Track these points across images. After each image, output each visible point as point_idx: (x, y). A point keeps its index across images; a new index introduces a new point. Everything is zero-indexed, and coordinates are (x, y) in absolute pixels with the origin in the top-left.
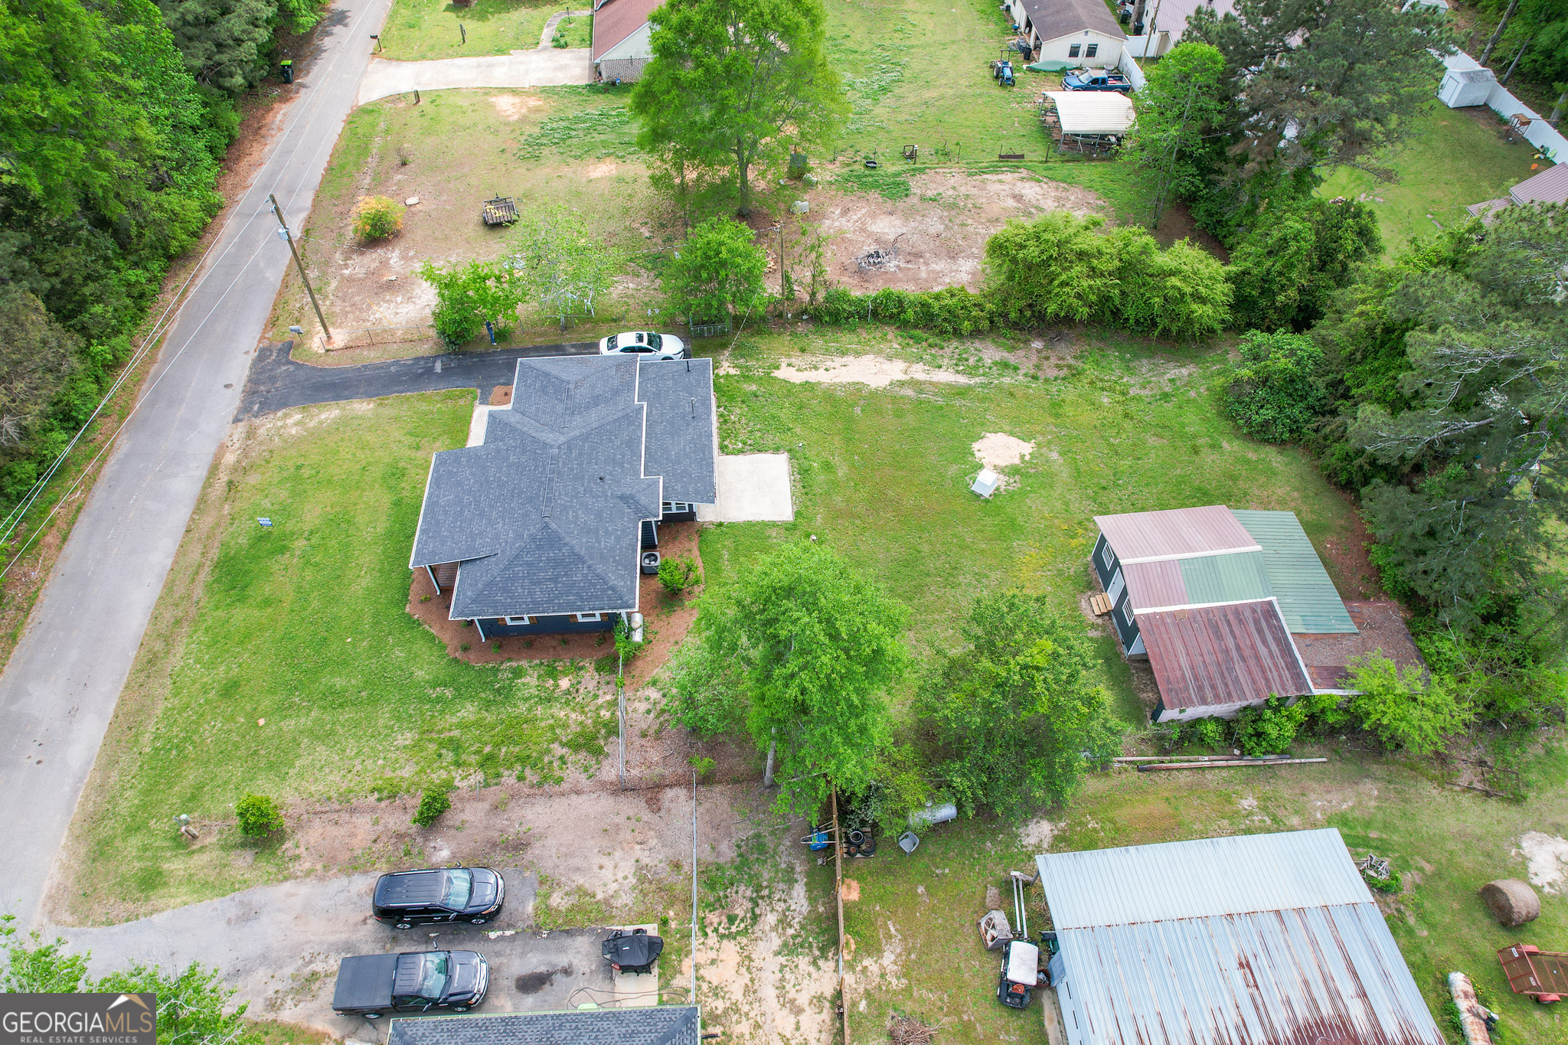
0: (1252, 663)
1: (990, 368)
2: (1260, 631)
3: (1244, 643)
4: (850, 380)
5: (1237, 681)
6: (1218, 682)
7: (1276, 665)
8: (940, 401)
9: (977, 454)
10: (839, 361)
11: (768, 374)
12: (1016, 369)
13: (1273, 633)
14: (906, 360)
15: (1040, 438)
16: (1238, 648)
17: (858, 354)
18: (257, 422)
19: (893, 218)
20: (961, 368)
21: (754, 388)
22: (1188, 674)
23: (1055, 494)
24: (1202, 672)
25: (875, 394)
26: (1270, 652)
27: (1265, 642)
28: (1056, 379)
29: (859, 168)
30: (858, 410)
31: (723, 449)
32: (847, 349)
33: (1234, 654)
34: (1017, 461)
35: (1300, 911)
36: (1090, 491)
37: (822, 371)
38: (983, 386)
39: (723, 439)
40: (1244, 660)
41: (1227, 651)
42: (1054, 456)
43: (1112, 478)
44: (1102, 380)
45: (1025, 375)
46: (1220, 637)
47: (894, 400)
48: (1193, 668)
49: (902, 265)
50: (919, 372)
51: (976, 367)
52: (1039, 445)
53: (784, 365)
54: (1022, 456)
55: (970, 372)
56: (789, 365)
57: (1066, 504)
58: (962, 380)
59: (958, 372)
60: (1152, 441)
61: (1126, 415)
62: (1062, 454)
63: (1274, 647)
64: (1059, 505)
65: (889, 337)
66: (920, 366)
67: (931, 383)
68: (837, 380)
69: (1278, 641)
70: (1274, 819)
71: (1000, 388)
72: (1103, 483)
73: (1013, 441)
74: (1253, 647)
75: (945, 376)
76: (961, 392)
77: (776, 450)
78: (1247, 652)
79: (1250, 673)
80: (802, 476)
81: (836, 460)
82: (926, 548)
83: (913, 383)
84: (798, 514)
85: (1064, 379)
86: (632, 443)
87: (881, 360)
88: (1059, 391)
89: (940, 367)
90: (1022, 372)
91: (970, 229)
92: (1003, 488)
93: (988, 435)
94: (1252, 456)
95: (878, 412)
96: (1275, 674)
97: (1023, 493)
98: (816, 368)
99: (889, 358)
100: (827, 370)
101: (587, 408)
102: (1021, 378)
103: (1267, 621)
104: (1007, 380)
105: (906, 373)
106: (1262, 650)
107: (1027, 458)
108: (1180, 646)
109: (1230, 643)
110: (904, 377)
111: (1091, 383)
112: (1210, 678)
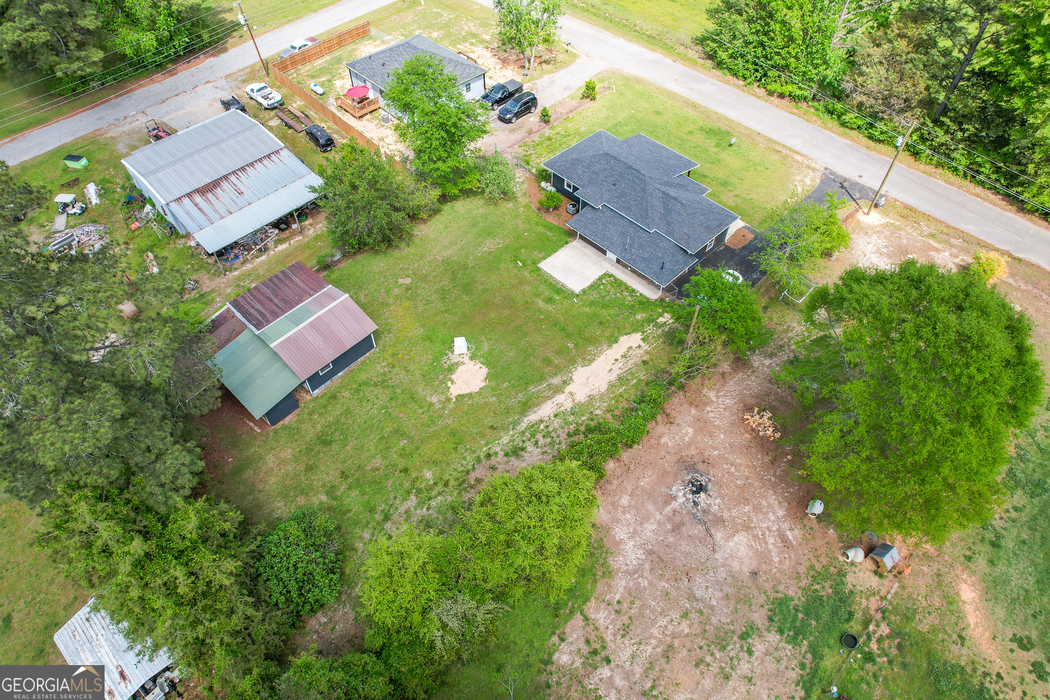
0: (262, 298)
1: (524, 441)
2: (261, 314)
3: (268, 304)
4: (596, 363)
5: (268, 288)
6: (277, 282)
7: (249, 304)
8: (533, 389)
9: (480, 365)
10: (616, 372)
11: (643, 333)
12: (506, 455)
13: (254, 317)
14: (580, 404)
15: (452, 406)
16: (271, 300)
17: (612, 386)
18: (820, 174)
19: (746, 570)
20: (542, 427)
21: (639, 317)
22: (294, 278)
23: (417, 373)
24: (288, 282)
25: (572, 362)
26: (253, 307)
27: (257, 310)
28: (474, 469)
29: (854, 627)
30: (570, 345)
31: (611, 276)
32: (622, 385)
33: (273, 297)
34: (454, 377)
35: (222, 218)
36: (399, 391)
37: (619, 358)
38: (515, 424)
39: (616, 280)
40: (267, 297)
41: (277, 296)
42: (434, 399)
43: (391, 410)
44: (440, 494)
45: (496, 454)
46: (283, 300)
47: (558, 370)
48: (292, 281)
49: (674, 505)
50: (563, 401)
51: (533, 436)
52: (448, 400)
53: (642, 344)
54: (453, 382)
55: (534, 428)
56: (639, 346)
57: (407, 371)
58: (533, 417)
59: (541, 421)
60: (378, 462)
61: (405, 470)
62: (431, 405)
63: (252, 311)
64: (412, 367)
65: (609, 416)
66: (568, 405)
67: (549, 398)
68: (603, 357)
69: (251, 314)
70: (238, 286)
71: (505, 429)
72: (393, 403)
73: (465, 391)
74: (263, 305)
75: (546, 410)
76: (527, 406)
77: (584, 291)
78: (266, 301)
79: (263, 294)
80: (559, 289)
81: (550, 308)
82: (465, 298)
83: (558, 390)
84: (539, 269)
85: (468, 473)
86: (628, 209)
87: (594, 392)
88: (464, 458)
89: (556, 416)
90: (501, 454)
91: (675, 615)
92: (450, 355)
93: (484, 384)
94: (301, 500)
95: (559, 353)
96: (249, 300)
97: (437, 359)
98: (623, 357)
99: (591, 397)
100: (616, 360)
101: (665, 203)
102: (498, 449)
103: (258, 319)
104: (505, 439)
105: (571, 393)
106: (258, 306)
107: (449, 384)
108: (302, 285)
109: (276, 301)
110: (569, 389)
111: (446, 484)
112: (282, 281)
